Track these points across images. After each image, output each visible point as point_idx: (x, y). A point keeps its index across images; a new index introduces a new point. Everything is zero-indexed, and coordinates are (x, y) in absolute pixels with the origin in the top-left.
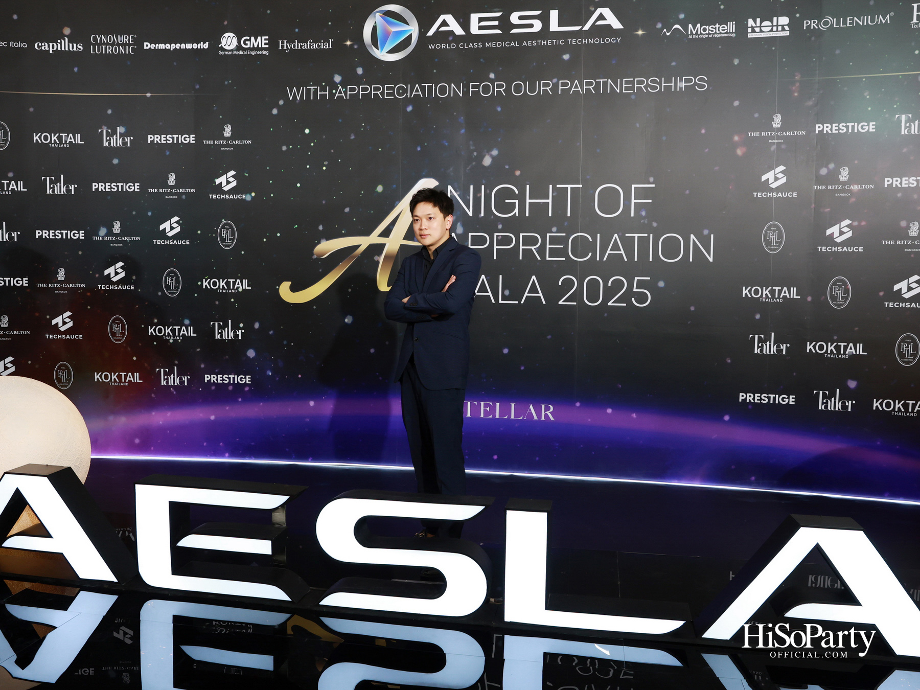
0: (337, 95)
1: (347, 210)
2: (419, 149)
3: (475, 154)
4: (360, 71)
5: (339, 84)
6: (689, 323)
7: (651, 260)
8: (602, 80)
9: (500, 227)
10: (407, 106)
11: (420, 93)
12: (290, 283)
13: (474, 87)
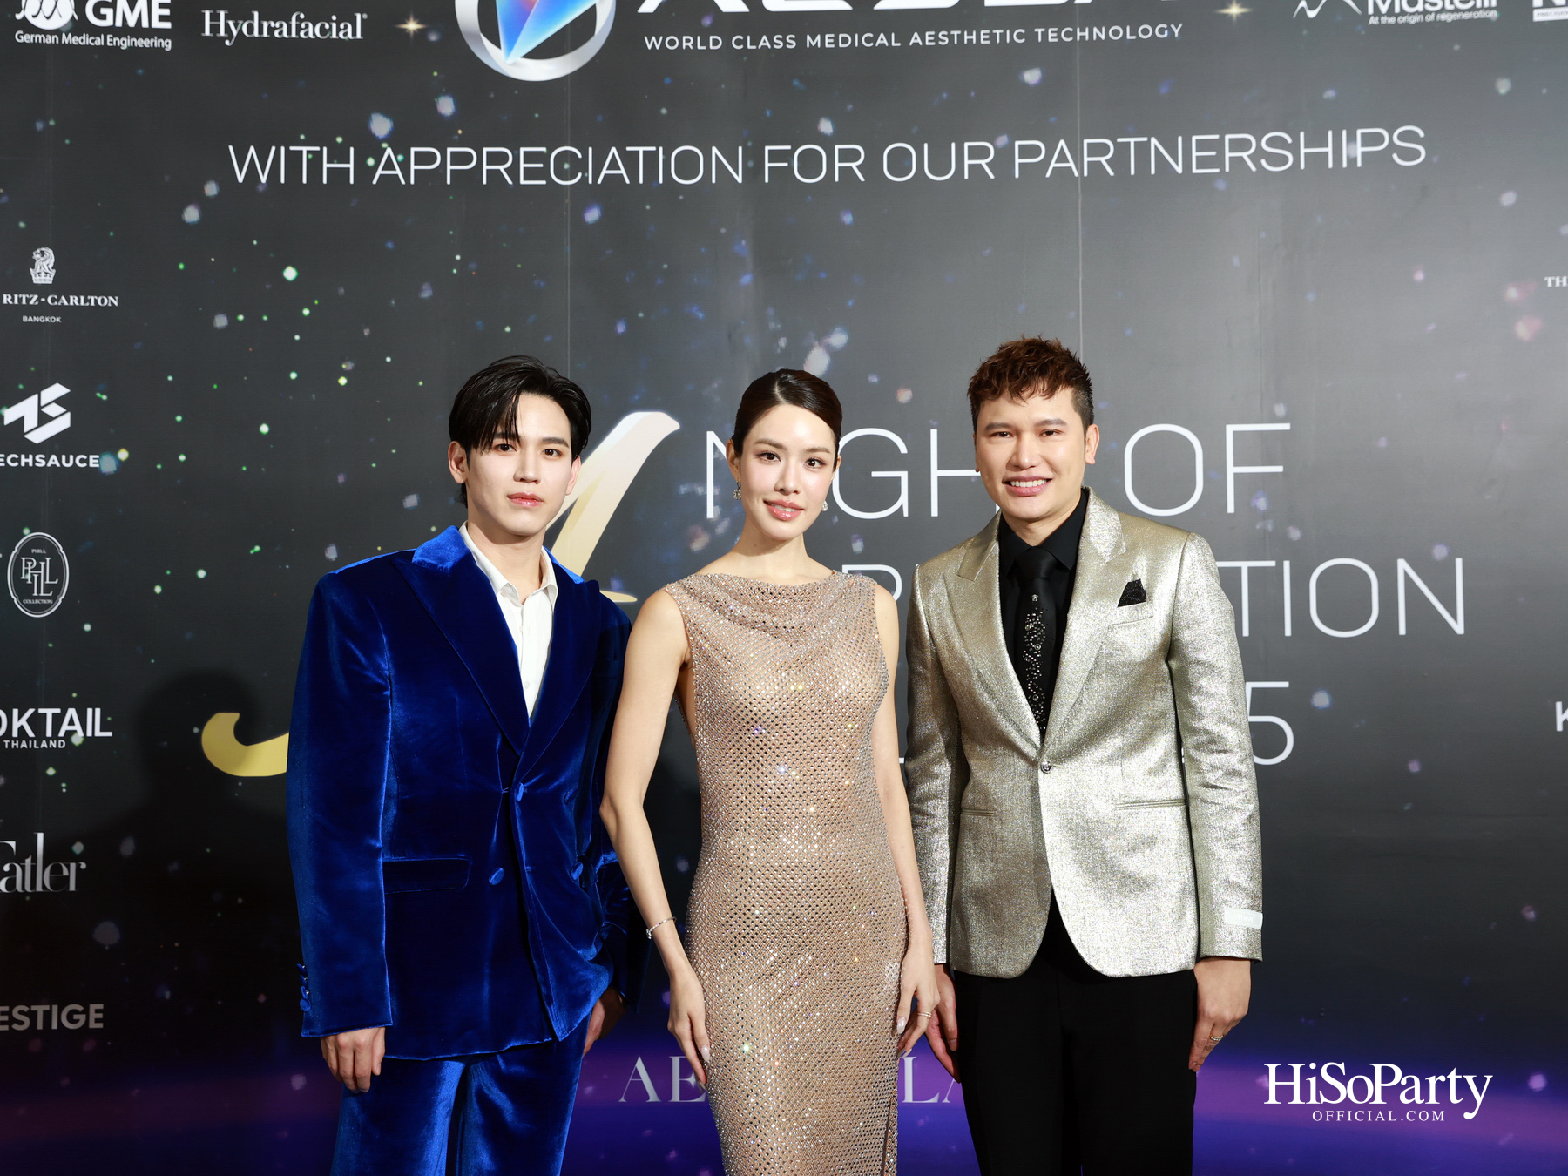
0: (380, 172)
1: (411, 501)
2: (621, 328)
3: (783, 342)
4: (446, 106)
5: (385, 140)
6: (1407, 807)
7: (1288, 632)
8: (1132, 140)
9: (858, 546)
10: (586, 207)
11: (623, 171)
12: (235, 717)
13: (775, 156)
